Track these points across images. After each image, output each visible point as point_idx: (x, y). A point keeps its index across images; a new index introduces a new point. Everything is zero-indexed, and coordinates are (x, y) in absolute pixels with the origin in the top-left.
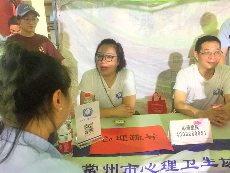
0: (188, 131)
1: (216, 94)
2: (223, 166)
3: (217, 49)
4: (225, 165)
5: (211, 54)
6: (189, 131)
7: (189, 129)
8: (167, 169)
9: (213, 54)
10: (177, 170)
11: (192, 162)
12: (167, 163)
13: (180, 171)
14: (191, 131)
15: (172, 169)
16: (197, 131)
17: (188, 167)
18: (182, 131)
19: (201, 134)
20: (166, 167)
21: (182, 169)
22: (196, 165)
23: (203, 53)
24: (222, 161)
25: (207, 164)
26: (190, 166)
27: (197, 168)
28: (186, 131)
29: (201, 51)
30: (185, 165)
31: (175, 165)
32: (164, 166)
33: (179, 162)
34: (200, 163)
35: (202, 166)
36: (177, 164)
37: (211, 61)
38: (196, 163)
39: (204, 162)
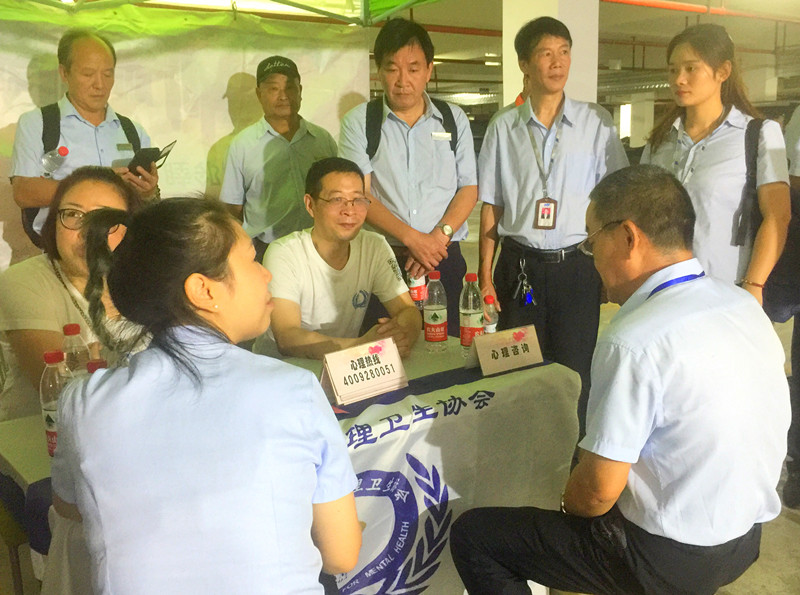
0: (362, 370)
1: (360, 306)
2: (446, 414)
3: (356, 192)
4: (449, 410)
5: (346, 204)
6: (365, 369)
7: (364, 367)
8: (357, 442)
9: (350, 204)
10: (374, 440)
11: (397, 419)
12: (355, 432)
13: (380, 441)
14: (368, 369)
15: (366, 442)
16: (378, 366)
17: (392, 430)
18: (352, 372)
19: (386, 371)
20: (355, 438)
21: (382, 436)
22: (404, 422)
23: (326, 198)
24: (442, 406)
25: (421, 415)
26: (396, 425)
27: (406, 427)
28: (360, 370)
29: (322, 195)
30: (386, 426)
31: (370, 431)
32: (352, 436)
33: (375, 423)
34: (410, 416)
35: (415, 421)
36: (373, 428)
37: (347, 222)
38: (404, 418)
39: (416, 414)
